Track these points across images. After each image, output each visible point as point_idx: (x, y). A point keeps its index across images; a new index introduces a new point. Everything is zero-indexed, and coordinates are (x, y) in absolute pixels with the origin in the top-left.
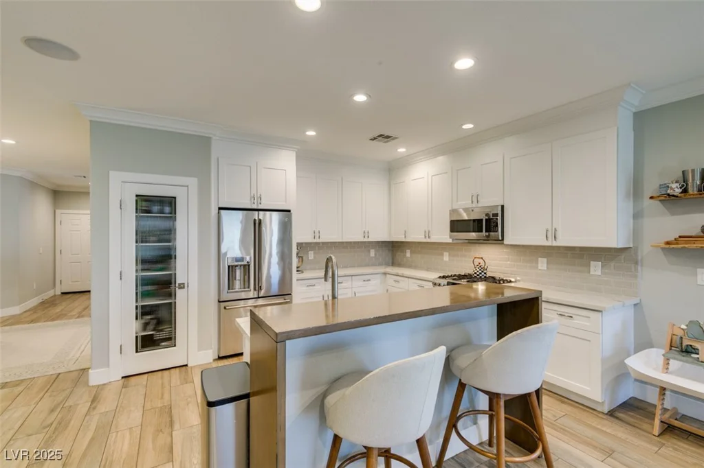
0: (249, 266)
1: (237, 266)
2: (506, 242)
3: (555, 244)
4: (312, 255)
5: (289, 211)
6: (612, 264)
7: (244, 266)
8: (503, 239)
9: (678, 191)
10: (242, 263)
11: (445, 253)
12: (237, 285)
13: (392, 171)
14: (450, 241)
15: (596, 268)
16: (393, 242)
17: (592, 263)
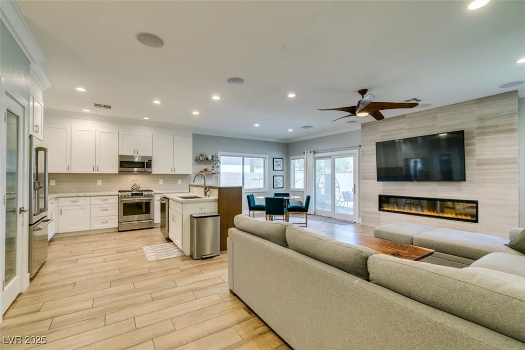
2: (153, 173)
3: (174, 173)
6: (184, 180)
8: (151, 171)
11: (98, 181)
17: (179, 180)
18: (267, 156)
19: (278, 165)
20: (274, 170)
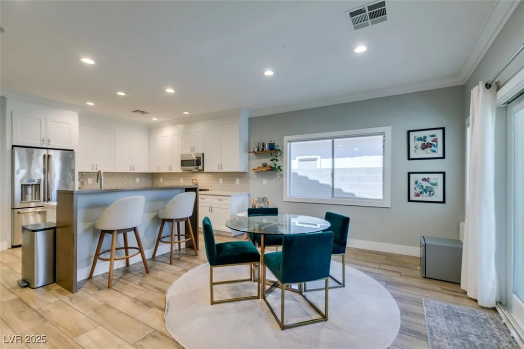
0: (39, 185)
1: (29, 185)
2: (205, 171)
3: (222, 171)
4: (91, 181)
5: (73, 150)
6: (242, 179)
7: (36, 185)
8: (203, 169)
9: (256, 150)
10: (34, 183)
12: (29, 198)
13: (151, 130)
14: (181, 171)
15: (238, 181)
16: (152, 173)
17: (237, 179)
18: (388, 130)
19: (424, 147)
20: (409, 159)
